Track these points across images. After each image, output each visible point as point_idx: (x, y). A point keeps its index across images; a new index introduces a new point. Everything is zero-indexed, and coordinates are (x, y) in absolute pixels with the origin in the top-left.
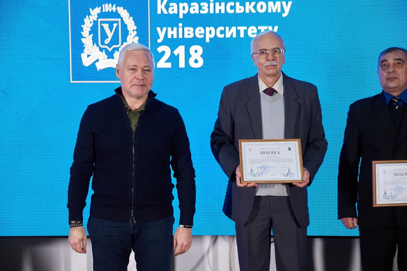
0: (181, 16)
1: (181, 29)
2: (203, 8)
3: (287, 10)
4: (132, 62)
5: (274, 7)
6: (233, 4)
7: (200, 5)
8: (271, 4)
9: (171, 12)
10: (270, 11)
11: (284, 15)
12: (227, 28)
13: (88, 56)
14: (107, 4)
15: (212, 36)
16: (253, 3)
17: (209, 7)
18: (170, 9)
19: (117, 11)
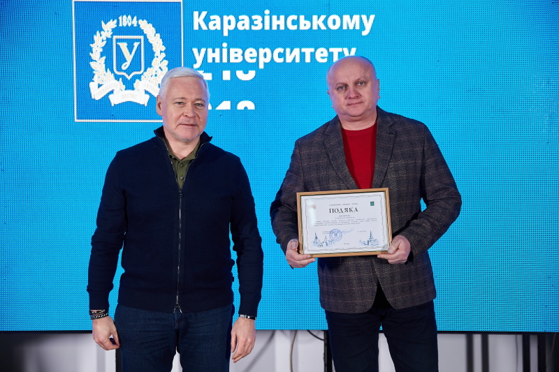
0: (226, 34)
1: (225, 51)
2: (255, 22)
3: (368, 26)
4: (178, 93)
5: (351, 22)
6: (295, 17)
7: (251, 19)
8: (346, 18)
9: (212, 27)
10: (345, 27)
11: (365, 33)
12: (288, 50)
13: (100, 86)
14: (125, 16)
15: (268, 60)
16: (323, 17)
17: (263, 22)
18: (211, 24)
19: (138, 25)
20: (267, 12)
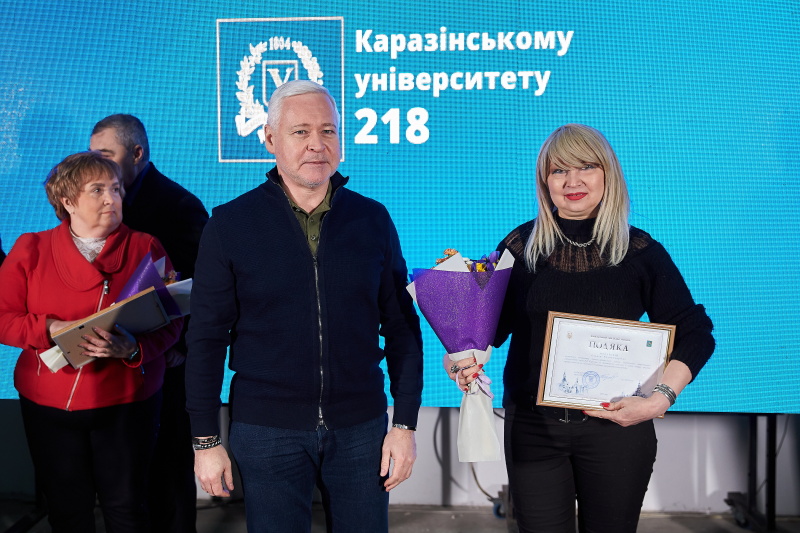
0: (394, 56)
1: (393, 77)
3: (565, 43)
5: (544, 40)
6: (477, 35)
7: (424, 38)
8: (539, 35)
9: (378, 49)
10: (537, 47)
11: (561, 53)
12: (468, 74)
13: (247, 120)
14: (276, 38)
15: (444, 86)
16: (510, 34)
17: (438, 41)
18: (376, 45)
19: (292, 48)
20: (443, 29)
